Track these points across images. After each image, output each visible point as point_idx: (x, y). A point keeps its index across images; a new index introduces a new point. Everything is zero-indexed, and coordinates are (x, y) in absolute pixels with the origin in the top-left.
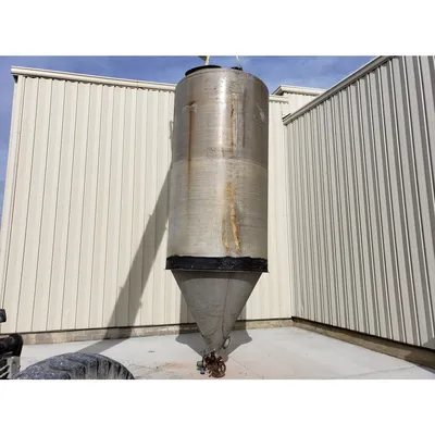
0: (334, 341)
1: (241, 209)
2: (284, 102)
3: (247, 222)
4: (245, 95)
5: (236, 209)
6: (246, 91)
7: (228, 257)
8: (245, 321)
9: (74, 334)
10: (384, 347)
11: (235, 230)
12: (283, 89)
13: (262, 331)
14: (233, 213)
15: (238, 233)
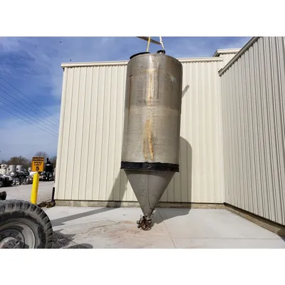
0: (244, 220)
1: (155, 135)
2: (220, 61)
3: (158, 142)
4: (159, 68)
5: (152, 135)
6: (160, 66)
7: (146, 163)
8: (191, 203)
9: (92, 203)
10: (268, 225)
11: (150, 147)
12: (219, 52)
13: (203, 210)
14: (150, 137)
15: (152, 149)
